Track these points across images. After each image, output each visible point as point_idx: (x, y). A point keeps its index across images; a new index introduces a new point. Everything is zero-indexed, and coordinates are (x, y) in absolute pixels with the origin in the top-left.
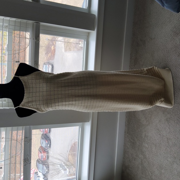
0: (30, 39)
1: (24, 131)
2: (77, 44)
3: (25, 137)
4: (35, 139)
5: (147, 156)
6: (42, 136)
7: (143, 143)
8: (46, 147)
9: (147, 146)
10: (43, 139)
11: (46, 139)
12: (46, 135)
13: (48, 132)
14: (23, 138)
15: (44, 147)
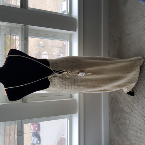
0: (20, 40)
1: (16, 126)
2: (59, 55)
3: (18, 132)
4: (27, 137)
5: (133, 142)
6: (33, 134)
7: (128, 130)
8: (36, 143)
9: (132, 132)
10: (33, 136)
11: (36, 136)
12: (36, 133)
13: (38, 130)
14: (16, 132)
15: (35, 143)
